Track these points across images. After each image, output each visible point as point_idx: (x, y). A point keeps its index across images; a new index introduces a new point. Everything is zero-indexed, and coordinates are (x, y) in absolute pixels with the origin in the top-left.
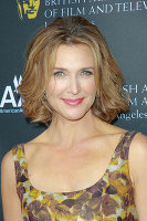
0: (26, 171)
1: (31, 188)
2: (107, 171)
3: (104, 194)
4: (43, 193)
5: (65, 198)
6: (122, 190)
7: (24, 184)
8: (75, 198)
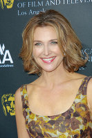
0: (27, 102)
1: (30, 113)
2: (74, 103)
3: (72, 117)
4: (37, 116)
5: (50, 119)
6: (83, 114)
7: (27, 110)
8: (55, 119)
